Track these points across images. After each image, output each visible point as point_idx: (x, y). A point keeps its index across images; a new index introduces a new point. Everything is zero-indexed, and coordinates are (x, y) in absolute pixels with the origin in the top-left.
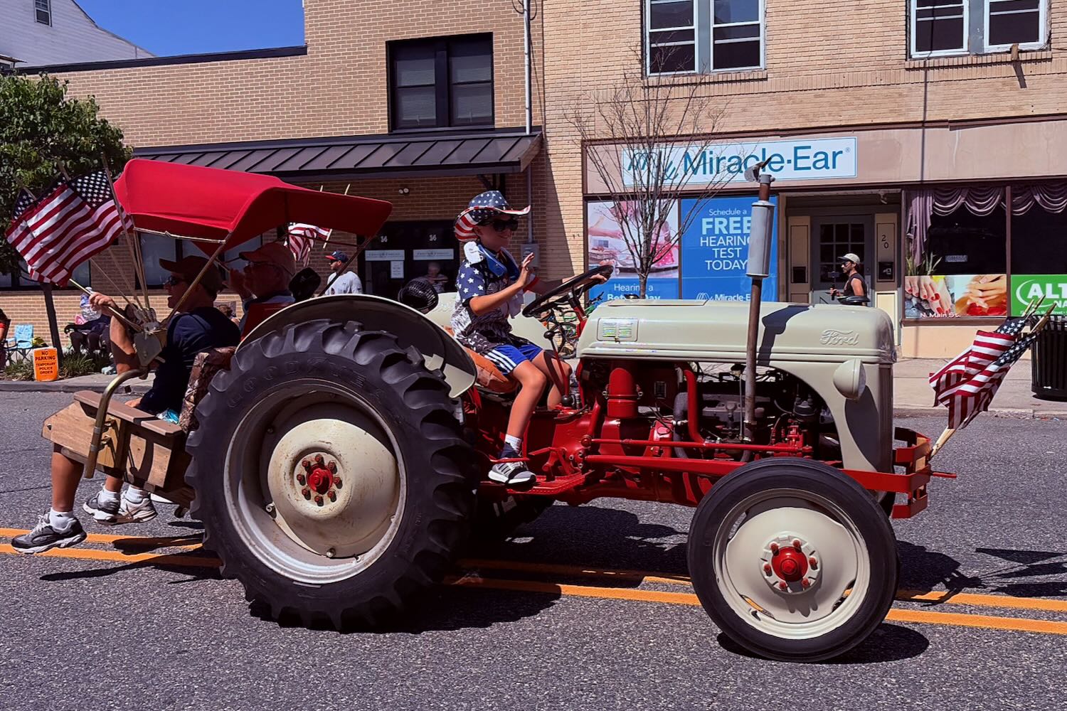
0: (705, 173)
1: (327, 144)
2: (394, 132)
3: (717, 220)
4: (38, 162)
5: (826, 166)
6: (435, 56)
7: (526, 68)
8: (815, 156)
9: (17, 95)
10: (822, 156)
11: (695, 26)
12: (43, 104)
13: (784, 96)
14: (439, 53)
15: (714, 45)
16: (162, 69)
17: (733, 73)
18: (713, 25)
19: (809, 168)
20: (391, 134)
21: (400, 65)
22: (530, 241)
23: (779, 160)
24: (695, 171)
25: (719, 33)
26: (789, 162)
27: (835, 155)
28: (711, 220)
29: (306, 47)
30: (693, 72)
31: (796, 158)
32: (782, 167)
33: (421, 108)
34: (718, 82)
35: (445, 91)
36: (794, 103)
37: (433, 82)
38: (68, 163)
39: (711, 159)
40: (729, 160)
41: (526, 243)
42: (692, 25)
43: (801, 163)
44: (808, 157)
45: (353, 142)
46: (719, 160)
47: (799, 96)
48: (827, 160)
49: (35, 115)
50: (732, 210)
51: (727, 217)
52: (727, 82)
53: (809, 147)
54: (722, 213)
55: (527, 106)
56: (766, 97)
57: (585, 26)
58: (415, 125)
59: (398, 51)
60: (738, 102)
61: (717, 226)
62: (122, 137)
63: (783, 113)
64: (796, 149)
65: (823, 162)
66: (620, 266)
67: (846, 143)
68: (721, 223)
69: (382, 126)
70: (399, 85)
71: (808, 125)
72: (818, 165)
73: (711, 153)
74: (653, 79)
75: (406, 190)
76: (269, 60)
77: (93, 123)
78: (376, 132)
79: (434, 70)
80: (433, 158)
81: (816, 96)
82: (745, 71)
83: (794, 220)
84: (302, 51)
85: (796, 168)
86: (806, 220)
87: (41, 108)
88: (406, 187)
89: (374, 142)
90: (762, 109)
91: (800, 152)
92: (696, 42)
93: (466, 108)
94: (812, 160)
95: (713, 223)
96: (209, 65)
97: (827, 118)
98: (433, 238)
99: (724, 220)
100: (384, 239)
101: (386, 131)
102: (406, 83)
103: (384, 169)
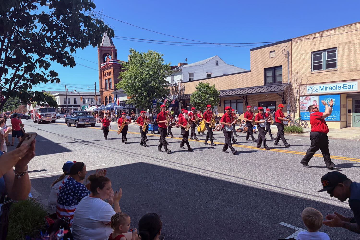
0: (324, 90)
1: (253, 88)
2: (265, 85)
3: (327, 100)
5: (351, 88)
6: (272, 70)
7: (288, 72)
8: (348, 86)
10: (350, 86)
11: (323, 60)
13: (341, 74)
14: (273, 70)
15: (327, 64)
17: (330, 69)
18: (326, 60)
19: (347, 89)
21: (266, 72)
22: (289, 104)
23: (340, 87)
24: (322, 90)
25: (328, 61)
26: (342, 87)
27: (352, 86)
28: (326, 100)
30: (322, 70)
31: (344, 86)
32: (341, 89)
33: (270, 80)
34: (327, 72)
35: (274, 77)
36: (343, 75)
37: (272, 75)
39: (325, 87)
40: (329, 88)
41: (288, 105)
42: (322, 60)
43: (345, 88)
44: (347, 86)
45: (257, 87)
46: (327, 88)
47: (345, 73)
48: (351, 87)
50: (330, 98)
51: (329, 99)
52: (329, 71)
53: (347, 84)
54: (328, 98)
55: (288, 79)
56: (337, 74)
57: (300, 62)
58: (269, 83)
59: (266, 70)
60: (331, 76)
61: (327, 101)
62: (217, 90)
63: (341, 77)
64: (344, 85)
65: (350, 87)
66: (306, 109)
67: (355, 83)
68: (328, 101)
69: (263, 84)
71: (347, 80)
72: (349, 88)
73: (325, 86)
74: (313, 72)
75: (267, 96)
76: (245, 73)
78: (262, 85)
79: (272, 73)
81: (348, 73)
82: (333, 69)
83: (348, 99)
84: (250, 71)
85: (344, 89)
86: (351, 99)
89: (261, 87)
90: (336, 77)
91: (345, 85)
92: (323, 63)
93: (278, 80)
94: (347, 87)
95: (326, 101)
96: (235, 75)
97: (351, 78)
98: (271, 104)
99: (329, 100)
100: (263, 105)
101: (263, 85)
102: (267, 76)
103: (265, 92)
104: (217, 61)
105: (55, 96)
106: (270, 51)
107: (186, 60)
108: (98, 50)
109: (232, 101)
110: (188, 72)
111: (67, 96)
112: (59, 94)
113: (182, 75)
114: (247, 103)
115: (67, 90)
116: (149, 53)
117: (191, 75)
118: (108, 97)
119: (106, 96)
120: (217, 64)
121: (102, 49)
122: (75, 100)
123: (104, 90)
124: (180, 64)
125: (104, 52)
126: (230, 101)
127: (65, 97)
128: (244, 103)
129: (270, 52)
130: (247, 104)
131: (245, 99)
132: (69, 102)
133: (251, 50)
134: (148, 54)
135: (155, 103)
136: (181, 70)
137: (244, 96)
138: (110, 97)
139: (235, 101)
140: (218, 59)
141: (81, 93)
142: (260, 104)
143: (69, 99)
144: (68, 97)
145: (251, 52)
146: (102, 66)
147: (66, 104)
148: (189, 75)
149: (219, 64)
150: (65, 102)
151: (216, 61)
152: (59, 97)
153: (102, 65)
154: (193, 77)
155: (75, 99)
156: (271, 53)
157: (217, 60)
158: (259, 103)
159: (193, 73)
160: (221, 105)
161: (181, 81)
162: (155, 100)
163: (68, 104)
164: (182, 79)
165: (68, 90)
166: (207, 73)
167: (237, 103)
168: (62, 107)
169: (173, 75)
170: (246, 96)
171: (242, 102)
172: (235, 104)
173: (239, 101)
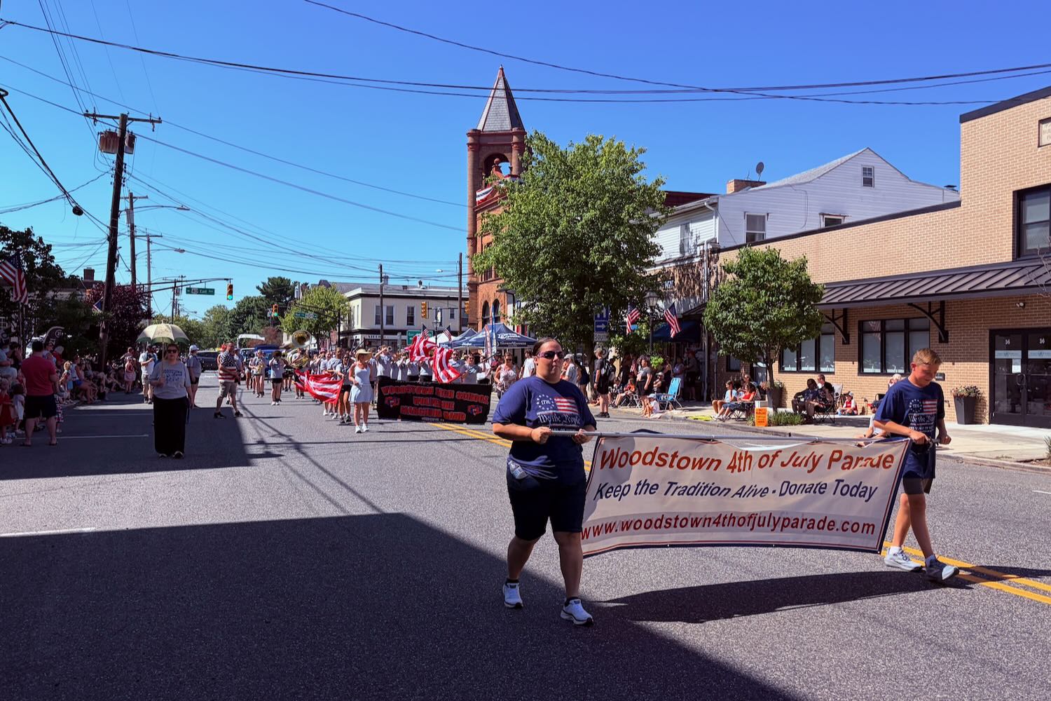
1: (969, 271)
2: (1017, 259)
20: (1014, 260)
21: (1025, 205)
29: (960, 202)
33: (1038, 239)
37: (1048, 218)
45: (986, 269)
58: (1034, 252)
59: (1021, 197)
69: (1006, 255)
70: (1024, 223)
75: (1022, 304)
76: (938, 213)
78: (1004, 259)
79: (1048, 205)
84: (958, 205)
88: (1022, 301)
89: (1000, 268)
96: (903, 219)
98: (1042, 341)
100: (1008, 342)
101: (1010, 259)
102: (1028, 221)
104: (870, 170)
105: (351, 299)
106: (1042, 118)
107: (760, 168)
108: (469, 144)
109: (888, 325)
110: (743, 213)
111: (384, 300)
112: (359, 291)
113: (717, 221)
114: (946, 333)
115: (384, 278)
116: (587, 144)
117: (755, 222)
118: (491, 305)
119: (486, 299)
120: (868, 182)
121: (483, 140)
122: (409, 312)
123: (480, 281)
124: (732, 185)
125: (486, 153)
126: (883, 322)
127: (378, 301)
128: (935, 331)
129: (1042, 122)
130: (944, 338)
131: (937, 316)
132: (390, 321)
133: (965, 118)
134: (585, 149)
135: (603, 326)
136: (714, 205)
137: (931, 302)
138: (496, 303)
139: (901, 324)
140: (871, 161)
141: (432, 290)
142: (996, 338)
143: (390, 309)
144: (387, 302)
145: (963, 124)
146: (478, 199)
147: (378, 327)
148: (744, 223)
149: (876, 181)
150: (378, 320)
151: (865, 169)
152: (358, 302)
153: (478, 194)
154: (764, 230)
155: (411, 310)
156: (1044, 127)
157: (869, 164)
158: (993, 333)
159: (764, 217)
160: (846, 341)
161: (710, 247)
162: (602, 315)
163: (386, 327)
164: (717, 237)
165: (387, 278)
166: (823, 214)
167: (907, 330)
168: (367, 336)
170: (942, 303)
171: (928, 330)
172: (902, 335)
173: (915, 323)
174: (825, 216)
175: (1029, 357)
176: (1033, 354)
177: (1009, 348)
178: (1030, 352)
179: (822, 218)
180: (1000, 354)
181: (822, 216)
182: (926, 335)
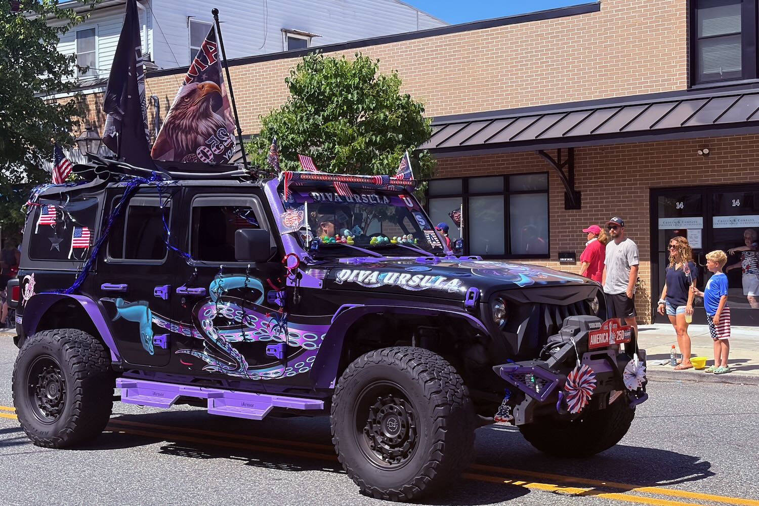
1: (619, 105)
2: (694, 87)
4: (353, 139)
9: (336, 76)
12: (359, 83)
16: (454, 36)
20: (690, 90)
21: (701, 11)
29: (599, 4)
33: (723, 59)
37: (740, 30)
38: (378, 139)
45: (647, 102)
49: (352, 94)
58: (716, 78)
62: (423, 110)
69: (680, 82)
70: (699, 37)
75: (706, 151)
76: (560, 20)
77: (398, 99)
78: (674, 88)
79: (739, 18)
80: (737, 115)
84: (596, 8)
87: (357, 88)
88: (706, 146)
89: (673, 100)
98: (736, 202)
100: (680, 205)
101: (684, 87)
103: (682, 129)
109: (476, 185)
110: (185, 18)
113: (151, 32)
114: (578, 195)
126: (466, 181)
128: (559, 192)
130: (573, 201)
131: (565, 169)
137: (559, 150)
139: (499, 183)
142: (662, 201)
148: (187, 33)
158: (655, 193)
166: (286, 31)
167: (509, 193)
169: (92, 33)
170: (571, 150)
171: (546, 191)
172: (500, 201)
173: (519, 182)
174: (289, 35)
175: (715, 226)
176: (721, 222)
177: (680, 214)
178: (716, 219)
179: (284, 36)
180: (665, 224)
181: (284, 33)
182: (541, 199)
